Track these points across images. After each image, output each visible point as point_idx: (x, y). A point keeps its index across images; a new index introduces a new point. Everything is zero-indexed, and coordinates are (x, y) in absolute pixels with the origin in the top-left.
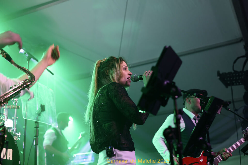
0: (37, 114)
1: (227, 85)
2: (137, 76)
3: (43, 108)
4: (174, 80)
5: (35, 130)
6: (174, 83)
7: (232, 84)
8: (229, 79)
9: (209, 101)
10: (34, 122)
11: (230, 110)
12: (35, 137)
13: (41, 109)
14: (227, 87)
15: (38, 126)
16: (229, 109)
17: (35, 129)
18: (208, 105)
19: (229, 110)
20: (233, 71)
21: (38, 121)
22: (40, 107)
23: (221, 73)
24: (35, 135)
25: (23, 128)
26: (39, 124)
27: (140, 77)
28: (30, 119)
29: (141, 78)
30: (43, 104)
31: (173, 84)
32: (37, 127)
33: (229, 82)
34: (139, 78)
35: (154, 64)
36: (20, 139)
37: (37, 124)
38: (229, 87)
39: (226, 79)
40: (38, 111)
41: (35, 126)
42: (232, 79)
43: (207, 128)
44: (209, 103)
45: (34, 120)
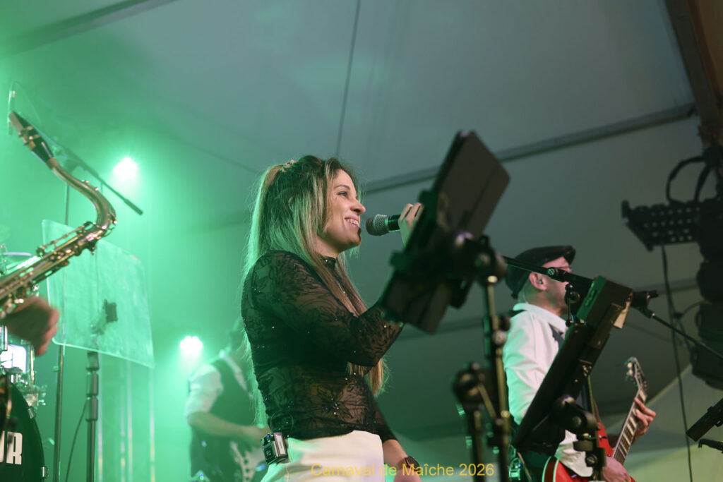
0: (93, 328)
1: (650, 243)
2: (384, 219)
3: (110, 312)
4: (487, 231)
5: (88, 376)
6: (487, 239)
7: (667, 241)
8: (654, 225)
9: (590, 290)
10: (86, 354)
11: (655, 317)
12: (89, 398)
13: (106, 315)
14: (650, 248)
15: (96, 365)
16: (651, 312)
17: (89, 373)
18: (587, 304)
19: (653, 315)
20: (667, 203)
21: (98, 349)
22: (103, 308)
23: (633, 206)
24: (88, 392)
25: (55, 371)
26: (100, 357)
27: (393, 221)
28: (72, 344)
29: (394, 226)
30: (110, 301)
31: (483, 241)
32: (93, 369)
33: (655, 234)
34: (389, 224)
35: (428, 185)
36: (44, 404)
37: (92, 359)
38: (658, 249)
39: (646, 226)
40: (98, 320)
41: (88, 366)
42: (663, 224)
43: (585, 369)
44: (590, 296)
45: (84, 346)
